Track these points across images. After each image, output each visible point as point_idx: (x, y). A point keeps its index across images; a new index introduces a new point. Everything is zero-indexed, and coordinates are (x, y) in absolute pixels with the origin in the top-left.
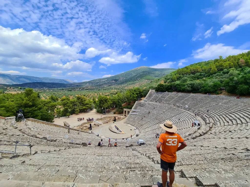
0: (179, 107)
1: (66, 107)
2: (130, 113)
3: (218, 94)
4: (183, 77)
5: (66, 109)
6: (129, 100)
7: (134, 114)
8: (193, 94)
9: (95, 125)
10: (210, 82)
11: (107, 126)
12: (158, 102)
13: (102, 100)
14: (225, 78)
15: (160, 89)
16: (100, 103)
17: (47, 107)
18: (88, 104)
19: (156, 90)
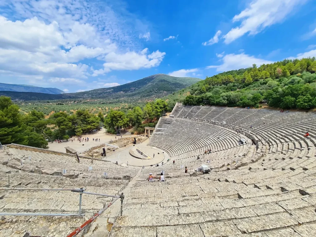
0: (214, 124)
1: (62, 127)
2: (154, 132)
3: (258, 107)
4: (213, 88)
5: (62, 129)
6: (150, 116)
7: (159, 134)
8: (229, 108)
9: (108, 149)
10: (249, 93)
11: (126, 150)
12: (188, 118)
13: (114, 116)
14: (264, 90)
15: (188, 103)
16: (112, 120)
17: (32, 127)
18: (94, 122)
19: (184, 103)
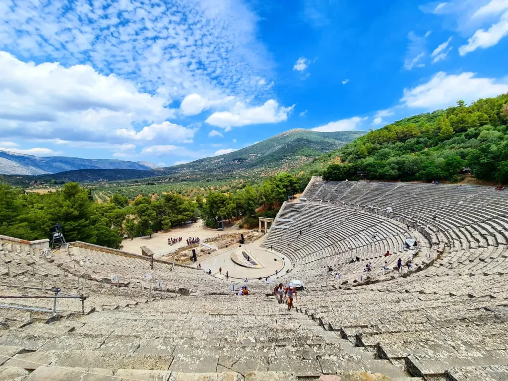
0: (373, 212)
1: (144, 218)
2: (273, 226)
3: (456, 181)
4: (381, 148)
5: (144, 220)
6: (268, 199)
7: (280, 228)
8: (403, 184)
9: (202, 251)
10: (438, 156)
11: (226, 254)
12: (329, 201)
13: (214, 201)
14: (471, 148)
15: (333, 175)
16: (212, 207)
17: (108, 218)
18: (188, 211)
19: (324, 177)
